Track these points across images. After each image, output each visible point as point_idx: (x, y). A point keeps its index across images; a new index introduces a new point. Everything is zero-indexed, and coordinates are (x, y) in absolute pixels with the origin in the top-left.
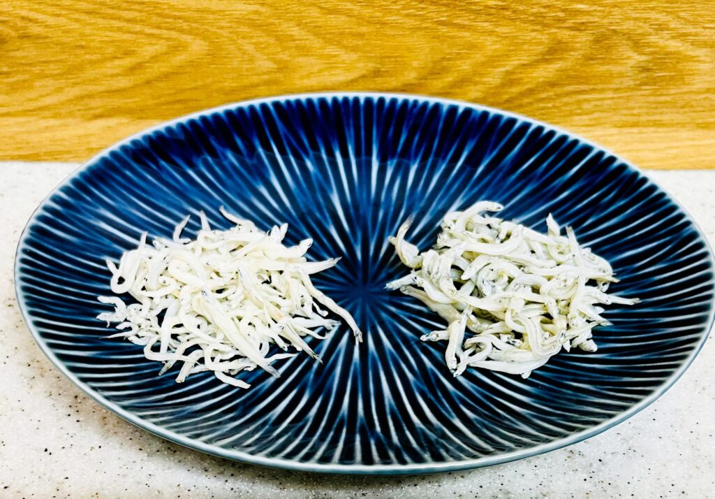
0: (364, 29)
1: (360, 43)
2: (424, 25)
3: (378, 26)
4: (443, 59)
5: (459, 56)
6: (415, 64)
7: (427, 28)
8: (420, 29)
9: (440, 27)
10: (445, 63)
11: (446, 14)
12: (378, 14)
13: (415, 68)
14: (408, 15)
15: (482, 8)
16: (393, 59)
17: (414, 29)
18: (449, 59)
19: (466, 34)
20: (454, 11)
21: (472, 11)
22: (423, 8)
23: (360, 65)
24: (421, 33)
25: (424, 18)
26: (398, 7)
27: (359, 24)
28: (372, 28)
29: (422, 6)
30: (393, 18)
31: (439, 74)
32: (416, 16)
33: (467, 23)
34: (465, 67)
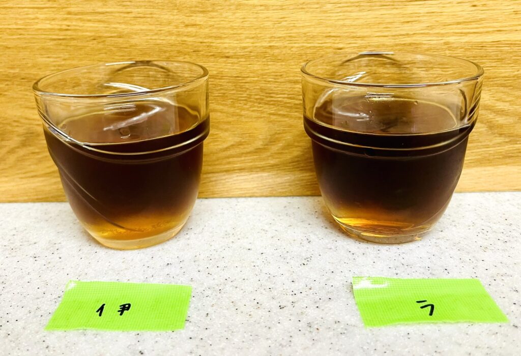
0: (231, 119)
1: (229, 126)
2: (262, 116)
3: (238, 117)
4: (276, 133)
5: (284, 132)
6: (260, 137)
7: (264, 117)
8: (261, 118)
9: (271, 116)
10: (277, 136)
11: (273, 109)
12: (237, 111)
13: (260, 139)
14: (253, 111)
15: (293, 105)
16: (248, 135)
17: (258, 118)
18: (279, 134)
19: (287, 119)
20: (278, 108)
21: (288, 107)
22: (261, 107)
23: (230, 139)
24: (262, 119)
25: (262, 112)
26: (247, 107)
27: (228, 117)
28: (235, 118)
29: (261, 105)
30: (246, 112)
31: (274, 142)
32: (257, 111)
33: (286, 113)
34: (289, 138)
